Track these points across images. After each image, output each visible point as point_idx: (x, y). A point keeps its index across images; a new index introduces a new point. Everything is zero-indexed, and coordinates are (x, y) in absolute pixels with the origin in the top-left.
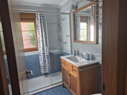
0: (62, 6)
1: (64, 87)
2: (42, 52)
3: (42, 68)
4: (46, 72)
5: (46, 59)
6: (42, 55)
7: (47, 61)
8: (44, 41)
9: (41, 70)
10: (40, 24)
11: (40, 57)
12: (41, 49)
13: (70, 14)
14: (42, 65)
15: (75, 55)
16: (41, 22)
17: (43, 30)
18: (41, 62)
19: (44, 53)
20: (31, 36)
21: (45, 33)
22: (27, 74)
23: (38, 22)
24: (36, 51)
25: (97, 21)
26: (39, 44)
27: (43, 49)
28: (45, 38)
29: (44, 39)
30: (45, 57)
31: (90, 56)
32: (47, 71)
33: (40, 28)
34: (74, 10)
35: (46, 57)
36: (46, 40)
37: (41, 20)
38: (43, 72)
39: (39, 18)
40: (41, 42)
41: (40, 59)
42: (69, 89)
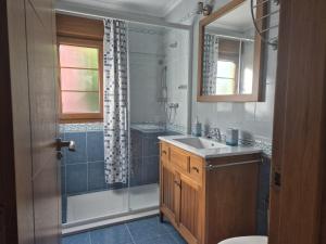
0: (172, 12)
1: (162, 221)
2: (111, 126)
3: (108, 167)
4: (117, 181)
5: (122, 144)
6: (111, 133)
7: (123, 150)
8: (121, 98)
9: (107, 172)
10: (112, 53)
11: (106, 138)
12: (109, 118)
13: (191, 28)
14: (110, 161)
15: (199, 135)
16: (115, 48)
17: (119, 67)
18: (108, 153)
19: (117, 129)
20: (87, 83)
21: (125, 78)
22: (59, 149)
23: (108, 47)
24: (97, 124)
25: (265, 35)
26: (105, 104)
27: (116, 118)
28: (123, 89)
29: (120, 92)
30: (118, 141)
31: (240, 137)
32: (122, 179)
33: (112, 62)
34: (202, 17)
35: (122, 138)
36: (125, 95)
37: (115, 42)
38: (110, 179)
39: (112, 36)
40: (112, 98)
41: (106, 144)
42: (175, 225)
